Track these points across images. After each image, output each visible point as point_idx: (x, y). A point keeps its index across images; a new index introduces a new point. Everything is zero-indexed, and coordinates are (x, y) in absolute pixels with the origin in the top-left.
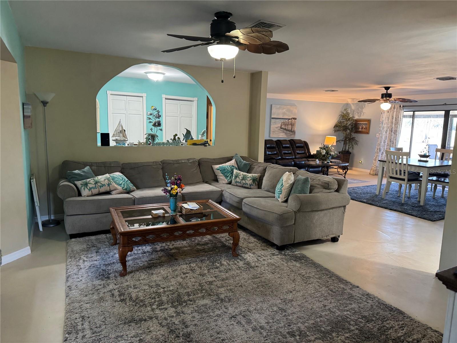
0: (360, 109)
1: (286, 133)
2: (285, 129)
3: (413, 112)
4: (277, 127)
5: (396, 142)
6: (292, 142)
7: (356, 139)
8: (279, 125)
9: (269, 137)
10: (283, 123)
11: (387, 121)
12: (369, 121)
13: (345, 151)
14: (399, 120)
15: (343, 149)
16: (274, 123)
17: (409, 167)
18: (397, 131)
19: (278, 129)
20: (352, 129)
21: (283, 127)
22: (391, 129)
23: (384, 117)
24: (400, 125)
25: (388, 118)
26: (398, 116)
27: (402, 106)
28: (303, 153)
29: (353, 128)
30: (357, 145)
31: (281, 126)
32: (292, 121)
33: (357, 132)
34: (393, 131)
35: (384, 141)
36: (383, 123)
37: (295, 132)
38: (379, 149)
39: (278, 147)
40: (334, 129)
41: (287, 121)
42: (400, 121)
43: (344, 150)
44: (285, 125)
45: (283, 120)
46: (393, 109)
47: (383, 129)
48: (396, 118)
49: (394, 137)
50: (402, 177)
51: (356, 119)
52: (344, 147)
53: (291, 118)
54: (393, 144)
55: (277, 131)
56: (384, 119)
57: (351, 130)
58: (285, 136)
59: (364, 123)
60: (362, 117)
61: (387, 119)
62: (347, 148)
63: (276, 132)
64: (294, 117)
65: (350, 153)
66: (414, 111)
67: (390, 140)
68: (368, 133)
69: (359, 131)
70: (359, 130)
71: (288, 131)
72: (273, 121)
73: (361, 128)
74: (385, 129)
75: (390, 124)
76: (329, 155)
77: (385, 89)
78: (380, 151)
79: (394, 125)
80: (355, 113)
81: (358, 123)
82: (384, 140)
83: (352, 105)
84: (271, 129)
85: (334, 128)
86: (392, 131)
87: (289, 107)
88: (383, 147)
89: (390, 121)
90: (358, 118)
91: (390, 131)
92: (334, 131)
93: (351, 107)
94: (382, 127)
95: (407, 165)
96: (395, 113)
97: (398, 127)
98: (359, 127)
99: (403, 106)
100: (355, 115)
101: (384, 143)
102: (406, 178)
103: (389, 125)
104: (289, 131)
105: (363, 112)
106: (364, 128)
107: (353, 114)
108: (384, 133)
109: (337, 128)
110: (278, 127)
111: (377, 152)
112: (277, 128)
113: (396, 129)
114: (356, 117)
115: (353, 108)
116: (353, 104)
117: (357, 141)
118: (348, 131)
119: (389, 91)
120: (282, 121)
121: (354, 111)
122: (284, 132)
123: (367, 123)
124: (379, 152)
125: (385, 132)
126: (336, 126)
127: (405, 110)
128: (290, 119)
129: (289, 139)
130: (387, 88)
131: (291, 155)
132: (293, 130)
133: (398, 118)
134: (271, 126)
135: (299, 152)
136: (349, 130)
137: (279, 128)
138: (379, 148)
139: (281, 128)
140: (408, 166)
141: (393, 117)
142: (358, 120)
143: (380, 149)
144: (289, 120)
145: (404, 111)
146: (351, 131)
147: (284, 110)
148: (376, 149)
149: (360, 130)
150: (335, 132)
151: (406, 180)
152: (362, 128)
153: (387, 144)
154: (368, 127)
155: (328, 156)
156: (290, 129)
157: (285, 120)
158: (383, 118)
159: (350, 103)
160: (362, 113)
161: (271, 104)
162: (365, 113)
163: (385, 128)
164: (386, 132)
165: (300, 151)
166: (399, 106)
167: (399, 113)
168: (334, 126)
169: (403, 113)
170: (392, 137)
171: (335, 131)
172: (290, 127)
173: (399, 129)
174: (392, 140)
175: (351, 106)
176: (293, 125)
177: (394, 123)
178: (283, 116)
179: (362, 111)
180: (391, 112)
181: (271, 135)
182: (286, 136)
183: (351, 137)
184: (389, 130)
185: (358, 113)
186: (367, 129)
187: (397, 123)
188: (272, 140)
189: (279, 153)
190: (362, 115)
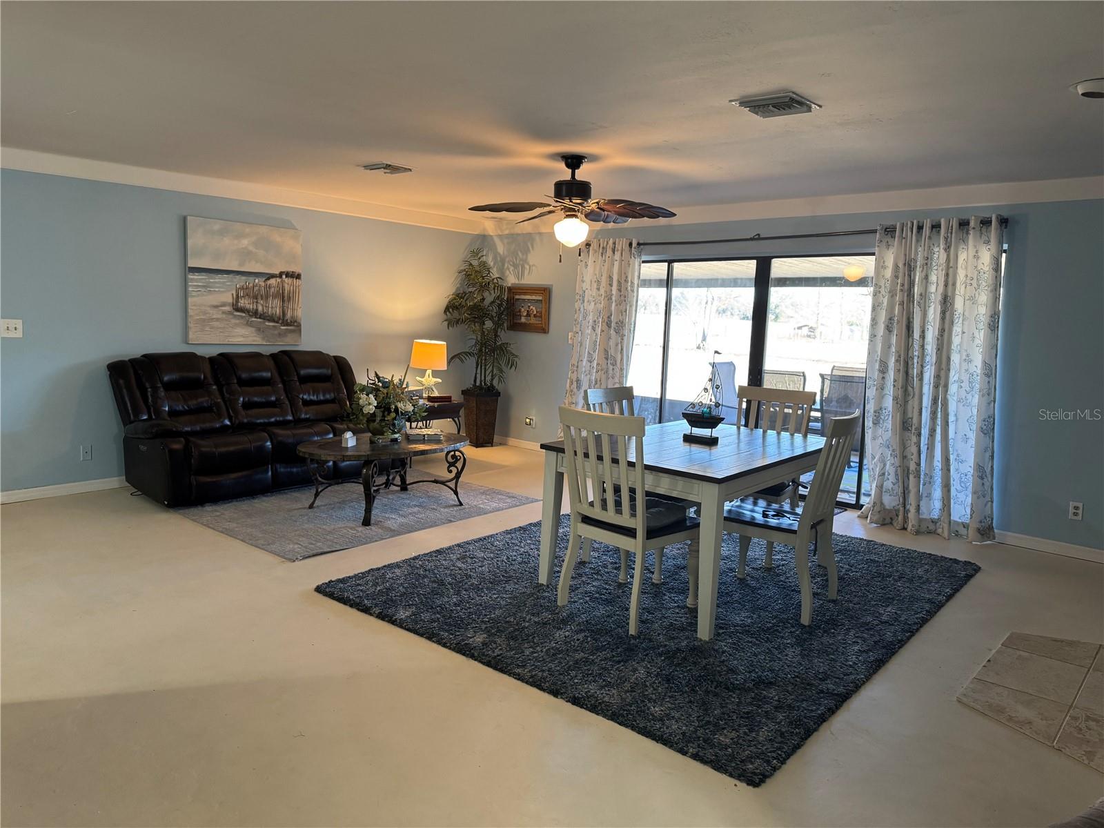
0: (520, 254)
1: (259, 330)
2: (255, 314)
3: (666, 264)
4: (215, 303)
5: (622, 359)
6: (285, 362)
7: (512, 349)
8: (228, 298)
9: (186, 341)
10: (242, 288)
11: (594, 293)
12: (546, 291)
13: (480, 387)
14: (629, 288)
15: (475, 381)
16: (204, 286)
17: (650, 478)
18: (625, 325)
19: (224, 313)
20: (500, 315)
21: (243, 303)
22: (605, 318)
23: (587, 278)
24: (631, 306)
25: (599, 282)
26: (627, 277)
27: (634, 245)
28: (332, 401)
29: (502, 313)
30: (514, 368)
31: (237, 301)
32: (283, 282)
33: (516, 326)
34: (613, 325)
35: (588, 357)
36: (584, 297)
37: (299, 326)
38: (575, 384)
39: (217, 383)
40: (445, 317)
41: (263, 284)
42: (633, 291)
43: (478, 384)
44: (256, 297)
45: (244, 278)
46: (611, 253)
47: (585, 318)
48: (619, 282)
49: (617, 345)
50: (625, 520)
51: (510, 285)
52: (478, 376)
53: (277, 272)
54: (614, 364)
55: (218, 320)
56: (586, 285)
57: (498, 320)
58: (258, 340)
59: (534, 297)
60: (530, 279)
61: (595, 285)
62: (489, 378)
63: (216, 324)
64: (290, 269)
65: (498, 394)
66: (670, 262)
67: (606, 351)
68: (544, 330)
69: (522, 323)
70: (518, 321)
71: (269, 321)
72: (196, 280)
73: (525, 314)
74: (591, 318)
75: (603, 302)
76: (393, 415)
77: (568, 166)
78: (579, 387)
79: (614, 305)
80: (506, 265)
81: (517, 297)
82: (589, 353)
83: (497, 240)
84: (191, 312)
85: (445, 312)
86: (609, 326)
87: (263, 230)
88: (589, 376)
89: (602, 291)
90: (517, 282)
91: (605, 324)
92: (446, 323)
93: (493, 247)
94: (582, 309)
95: (639, 468)
96: (616, 264)
97: (626, 311)
98: (520, 311)
99: (639, 244)
100: (508, 272)
101: (591, 362)
102: (638, 524)
103: (602, 306)
104: (271, 319)
105: (528, 264)
106: (535, 316)
107: (502, 270)
108: (589, 331)
109: (456, 314)
110: (224, 305)
111: (572, 391)
112: (216, 307)
113: (621, 318)
114: (511, 280)
115: (501, 249)
116: (500, 236)
117: (514, 355)
118: (489, 324)
119: (582, 174)
120: (240, 281)
121: (503, 261)
122: (249, 324)
123: (540, 298)
124: (575, 390)
125: (590, 327)
126: (451, 307)
127: (644, 258)
128: (273, 276)
129: (276, 350)
130: (574, 161)
131: (277, 410)
132: (292, 317)
133: (626, 281)
134: (190, 300)
135: (314, 398)
136: (490, 319)
137: (227, 308)
138: (574, 379)
139: (238, 310)
140: (646, 471)
141: (611, 278)
142: (515, 288)
143: (578, 381)
144: (268, 279)
145: (644, 262)
146: (498, 325)
147: (245, 242)
148: (569, 381)
149: (523, 320)
150: (448, 325)
151: (640, 534)
152: (528, 315)
153: (598, 364)
154: (543, 312)
155: (389, 418)
156: (278, 311)
157: (251, 279)
158: (583, 281)
159: (492, 234)
160: (527, 267)
161: (184, 214)
162: (534, 268)
163: (591, 314)
164: (594, 329)
165: (316, 392)
166: (628, 245)
167: (629, 266)
168: (445, 306)
169: (640, 265)
170: (612, 343)
171: (451, 323)
172: (274, 307)
173: (630, 319)
174: (611, 352)
175: (494, 245)
176: (289, 300)
177: (614, 298)
178: (241, 265)
179: (525, 261)
180: (606, 264)
181: (191, 336)
182: (263, 339)
183: (498, 344)
184: (601, 320)
185: (515, 266)
186: (541, 317)
187: (622, 298)
188: (193, 355)
189: (222, 403)
190: (526, 272)
